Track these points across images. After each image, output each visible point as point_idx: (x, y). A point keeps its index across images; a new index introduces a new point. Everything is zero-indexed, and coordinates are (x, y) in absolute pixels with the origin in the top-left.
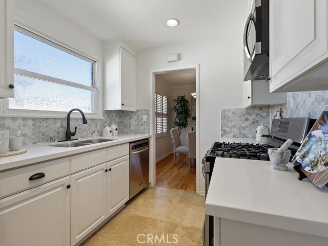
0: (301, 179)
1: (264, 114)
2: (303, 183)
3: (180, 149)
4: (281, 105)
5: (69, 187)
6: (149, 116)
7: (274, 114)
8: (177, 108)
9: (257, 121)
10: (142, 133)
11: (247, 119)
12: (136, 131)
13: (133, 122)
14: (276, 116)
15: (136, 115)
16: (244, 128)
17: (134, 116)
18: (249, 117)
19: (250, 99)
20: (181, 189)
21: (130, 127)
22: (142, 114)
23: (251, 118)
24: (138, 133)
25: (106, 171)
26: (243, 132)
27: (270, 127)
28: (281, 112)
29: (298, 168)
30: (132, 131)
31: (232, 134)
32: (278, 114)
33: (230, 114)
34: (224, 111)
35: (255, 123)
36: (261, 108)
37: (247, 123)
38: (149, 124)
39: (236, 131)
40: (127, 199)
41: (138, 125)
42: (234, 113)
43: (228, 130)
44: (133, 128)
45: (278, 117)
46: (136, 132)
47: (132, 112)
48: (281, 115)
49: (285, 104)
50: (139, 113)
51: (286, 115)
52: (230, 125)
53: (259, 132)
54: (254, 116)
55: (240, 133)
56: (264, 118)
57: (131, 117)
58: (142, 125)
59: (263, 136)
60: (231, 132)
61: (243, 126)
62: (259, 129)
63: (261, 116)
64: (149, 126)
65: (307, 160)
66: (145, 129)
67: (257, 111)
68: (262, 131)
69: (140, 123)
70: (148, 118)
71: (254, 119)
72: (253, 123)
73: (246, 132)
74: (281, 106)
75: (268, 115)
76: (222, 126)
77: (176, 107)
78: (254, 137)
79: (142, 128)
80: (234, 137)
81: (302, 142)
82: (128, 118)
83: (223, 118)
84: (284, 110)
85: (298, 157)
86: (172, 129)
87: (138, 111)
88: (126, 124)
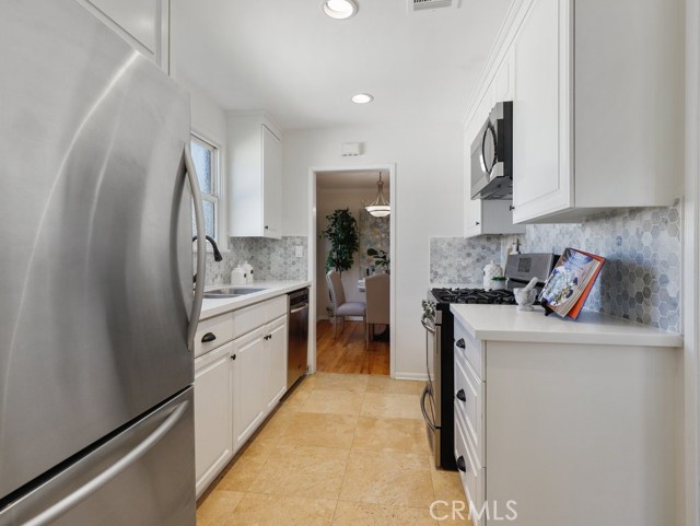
0: (547, 315)
1: (493, 247)
2: (550, 319)
3: (344, 308)
4: (518, 235)
5: (234, 357)
6: (306, 247)
7: (508, 247)
8: (333, 231)
9: (483, 258)
10: (294, 279)
11: (469, 255)
12: (281, 275)
13: (276, 259)
14: (511, 250)
15: (281, 246)
16: (465, 268)
17: (277, 247)
18: (472, 251)
19: (479, 226)
20: (361, 372)
21: (269, 268)
22: (294, 244)
23: (475, 253)
24: (285, 278)
25: (266, 338)
26: (463, 274)
27: (503, 266)
28: (518, 245)
29: (545, 303)
30: (273, 276)
31: (447, 278)
32: (515, 247)
33: (444, 246)
34: (435, 242)
35: (481, 260)
36: (489, 237)
37: (469, 261)
38: (306, 261)
39: (453, 273)
40: (284, 389)
41: (285, 263)
42: (449, 245)
43: (440, 271)
44: (274, 269)
45: (514, 252)
46: (282, 277)
47: (273, 240)
48: (518, 249)
49: (524, 234)
50: (288, 241)
51: (525, 250)
52: (444, 263)
53: (487, 274)
54: (478, 250)
55: (459, 276)
56: (493, 253)
57: (271, 250)
58: (294, 263)
59: (495, 279)
60: (445, 275)
61: (464, 265)
62: (487, 269)
63: (489, 249)
64: (307, 266)
65: (552, 295)
66: (298, 270)
67: (484, 242)
68: (492, 271)
69: (289, 261)
70: (305, 252)
71: (479, 254)
72: (478, 260)
73: (467, 274)
74: (518, 237)
75: (498, 249)
76: (432, 266)
77: (330, 230)
78: (480, 282)
79: (293, 269)
80: (450, 282)
81: (546, 281)
82: (265, 251)
83: (434, 252)
84: (522, 242)
85: (545, 294)
86: (330, 273)
87: (285, 238)
88: (261, 263)
